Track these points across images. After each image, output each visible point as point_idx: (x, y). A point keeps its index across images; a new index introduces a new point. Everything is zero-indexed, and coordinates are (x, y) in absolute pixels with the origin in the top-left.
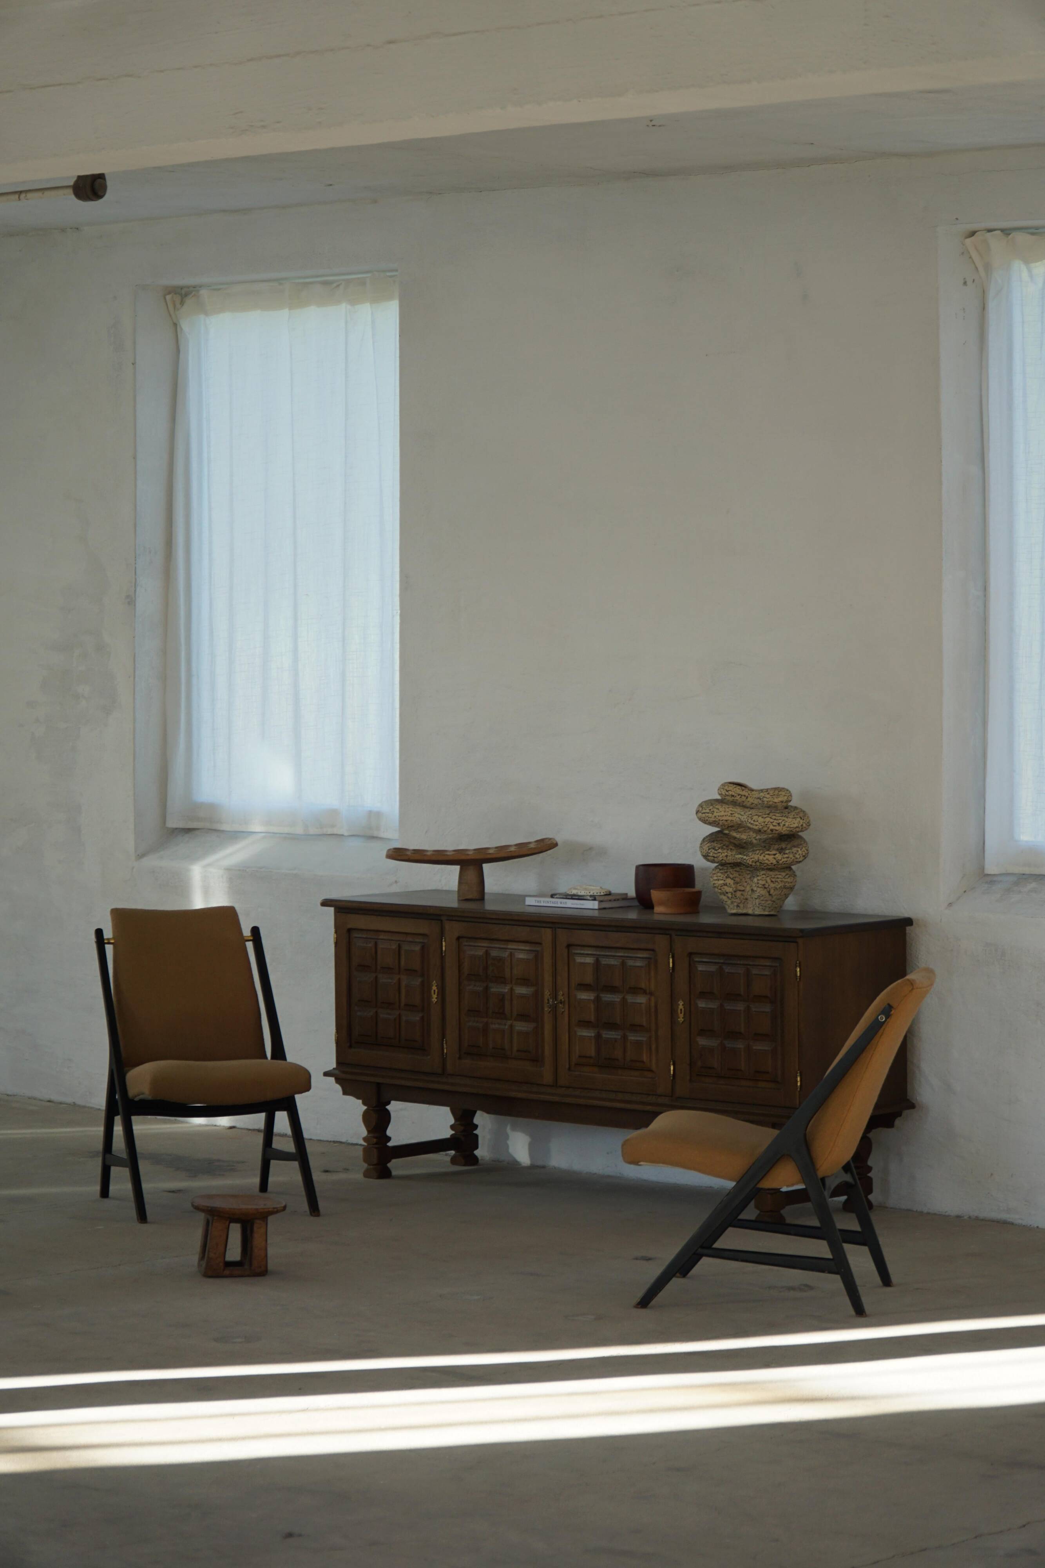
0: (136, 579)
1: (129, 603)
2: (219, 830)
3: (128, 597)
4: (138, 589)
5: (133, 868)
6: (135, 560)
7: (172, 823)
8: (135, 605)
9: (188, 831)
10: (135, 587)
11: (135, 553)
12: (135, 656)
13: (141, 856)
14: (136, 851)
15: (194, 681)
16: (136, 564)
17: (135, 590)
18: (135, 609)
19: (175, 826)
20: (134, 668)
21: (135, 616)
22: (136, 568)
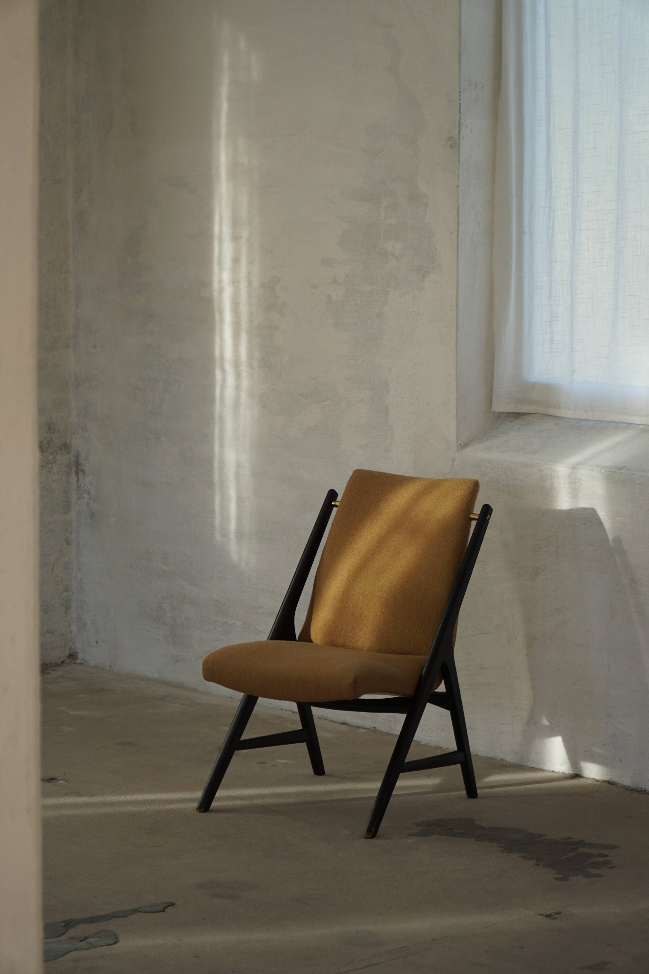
0: (460, 118)
1: (451, 147)
2: (556, 417)
3: (450, 138)
4: (462, 131)
5: (454, 460)
6: (460, 96)
7: (500, 407)
8: (459, 149)
9: (517, 415)
10: (459, 127)
11: (460, 88)
12: (459, 208)
13: (463, 446)
14: (457, 440)
15: (526, 238)
16: (460, 99)
17: (459, 131)
18: (459, 153)
19: (502, 410)
20: (458, 223)
21: (459, 162)
22: (460, 104)
